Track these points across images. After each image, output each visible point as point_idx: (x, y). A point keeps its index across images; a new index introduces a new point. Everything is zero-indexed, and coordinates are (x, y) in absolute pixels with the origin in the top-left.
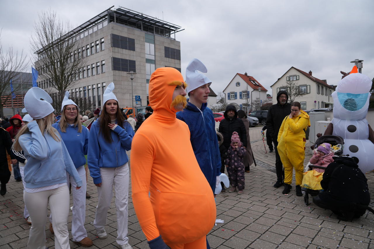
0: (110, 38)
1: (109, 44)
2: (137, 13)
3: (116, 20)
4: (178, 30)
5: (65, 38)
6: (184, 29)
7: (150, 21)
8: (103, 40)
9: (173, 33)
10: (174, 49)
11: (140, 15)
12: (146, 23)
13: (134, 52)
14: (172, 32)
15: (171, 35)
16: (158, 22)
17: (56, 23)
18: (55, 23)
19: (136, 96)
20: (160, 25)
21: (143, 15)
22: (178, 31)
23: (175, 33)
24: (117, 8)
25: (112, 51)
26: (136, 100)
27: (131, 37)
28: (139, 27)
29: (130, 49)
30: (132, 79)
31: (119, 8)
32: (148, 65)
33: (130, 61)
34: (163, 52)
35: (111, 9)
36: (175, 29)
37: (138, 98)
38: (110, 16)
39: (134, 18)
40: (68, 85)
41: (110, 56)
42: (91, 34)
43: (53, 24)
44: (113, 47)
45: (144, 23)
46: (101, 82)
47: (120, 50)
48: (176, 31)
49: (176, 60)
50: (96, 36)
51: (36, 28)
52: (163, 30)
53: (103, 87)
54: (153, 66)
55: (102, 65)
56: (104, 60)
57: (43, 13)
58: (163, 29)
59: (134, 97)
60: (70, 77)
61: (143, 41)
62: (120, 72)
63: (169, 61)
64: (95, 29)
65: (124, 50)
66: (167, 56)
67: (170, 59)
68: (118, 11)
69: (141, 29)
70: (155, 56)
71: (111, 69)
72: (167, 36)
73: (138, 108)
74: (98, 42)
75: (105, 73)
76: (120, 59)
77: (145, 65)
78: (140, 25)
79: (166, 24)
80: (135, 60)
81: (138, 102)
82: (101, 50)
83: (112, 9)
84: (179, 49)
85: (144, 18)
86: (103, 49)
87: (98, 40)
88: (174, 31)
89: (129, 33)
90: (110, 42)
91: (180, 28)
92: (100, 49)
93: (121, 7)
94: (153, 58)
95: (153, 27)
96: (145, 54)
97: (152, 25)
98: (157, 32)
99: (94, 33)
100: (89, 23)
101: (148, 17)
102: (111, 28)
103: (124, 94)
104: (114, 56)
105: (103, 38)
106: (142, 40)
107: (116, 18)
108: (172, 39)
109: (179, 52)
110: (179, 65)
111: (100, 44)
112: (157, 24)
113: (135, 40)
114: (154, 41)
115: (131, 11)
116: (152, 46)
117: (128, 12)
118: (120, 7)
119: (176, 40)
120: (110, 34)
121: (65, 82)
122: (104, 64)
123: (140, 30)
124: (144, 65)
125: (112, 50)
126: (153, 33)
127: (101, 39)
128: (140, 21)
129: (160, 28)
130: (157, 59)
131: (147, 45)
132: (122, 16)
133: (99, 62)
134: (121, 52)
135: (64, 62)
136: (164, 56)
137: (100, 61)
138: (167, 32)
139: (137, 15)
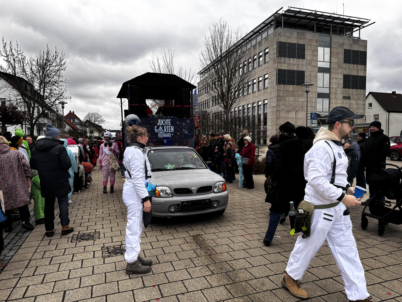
0: (275, 46)
1: (275, 54)
2: (309, 12)
3: (284, 25)
4: (364, 25)
5: (234, 49)
6: (375, 22)
7: (326, 18)
8: (267, 51)
9: (357, 30)
10: (357, 52)
11: (313, 14)
12: (321, 23)
13: (304, 60)
14: (355, 30)
15: (353, 33)
16: (337, 18)
17: (226, 34)
18: (224, 34)
19: (311, 114)
20: (340, 22)
21: (318, 13)
22: (364, 27)
23: (359, 30)
24: (285, 10)
25: (277, 62)
26: (311, 118)
27: (301, 42)
28: (311, 29)
29: (299, 58)
30: (307, 92)
31: (288, 10)
32: (320, 75)
33: (298, 71)
34: (342, 57)
35: (278, 12)
36: (360, 24)
37: (314, 115)
38: (277, 21)
39: (305, 18)
40: (233, 102)
41: (275, 68)
42: (254, 46)
43: (223, 36)
44: (279, 58)
45: (317, 22)
46: (262, 99)
47: (287, 59)
48: (361, 27)
49: (360, 65)
50: (259, 47)
51: (206, 43)
52: (343, 28)
53: (264, 105)
54: (327, 76)
55: (265, 80)
56: (267, 74)
57: (214, 25)
58: (342, 26)
59: (309, 115)
60: (237, 93)
61: (316, 46)
62: (286, 85)
63: (349, 67)
64: (259, 39)
65: (292, 59)
66: (347, 61)
67: (351, 65)
68: (287, 13)
69: (313, 31)
70: (330, 62)
71: (275, 84)
72: (347, 35)
73: (314, 129)
74: (261, 54)
75: (267, 88)
76: (286, 70)
77: (317, 75)
78: (312, 27)
79: (347, 20)
80: (304, 70)
81: (313, 121)
82: (265, 63)
83: (280, 12)
84: (365, 51)
85: (319, 16)
86: (266, 62)
87: (261, 52)
88: (359, 26)
89: (299, 38)
90: (275, 52)
91: (368, 22)
92: (263, 61)
93: (291, 7)
94: (327, 65)
95: (330, 26)
96: (317, 61)
97: (327, 24)
98: (335, 32)
99: (258, 44)
100: (252, 33)
101: (325, 14)
102: (278, 34)
103: (289, 112)
104: (279, 68)
105: (268, 48)
106: (315, 44)
107: (284, 22)
108: (355, 38)
109: (364, 54)
110: (364, 71)
111: (263, 56)
112: (335, 21)
113: (306, 46)
114: (331, 44)
115: (302, 11)
116: (327, 50)
117: (299, 12)
118: (289, 8)
119: (361, 39)
120: (276, 42)
121: (231, 100)
122: (267, 78)
123: (311, 33)
124: (315, 75)
125: (278, 60)
126: (329, 34)
127: (265, 50)
128: (313, 21)
129: (338, 26)
130: (334, 66)
131: (320, 50)
132: (291, 19)
133: (261, 76)
134: (288, 62)
135: (231, 77)
136: (343, 62)
137: (263, 75)
138: (349, 30)
139: (310, 14)
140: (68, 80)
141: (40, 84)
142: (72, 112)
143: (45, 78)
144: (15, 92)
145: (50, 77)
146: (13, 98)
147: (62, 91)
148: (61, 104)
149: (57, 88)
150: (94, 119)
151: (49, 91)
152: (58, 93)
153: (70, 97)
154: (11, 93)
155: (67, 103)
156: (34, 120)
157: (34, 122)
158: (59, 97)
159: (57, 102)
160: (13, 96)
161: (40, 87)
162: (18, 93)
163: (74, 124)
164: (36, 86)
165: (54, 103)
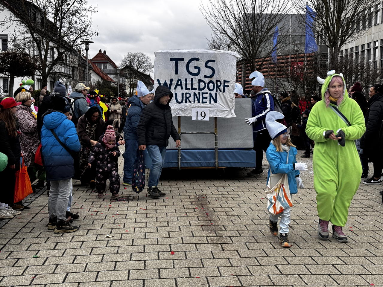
40: (346, 37)
140: (93, 7)
141: (56, 14)
142: (103, 52)
143: (62, 5)
144: (23, 28)
145: (69, 4)
146: (19, 37)
147: (86, 24)
148: (84, 45)
149: (78, 21)
150: (137, 63)
151: (67, 25)
152: (80, 27)
153: (96, 34)
154: (17, 29)
155: (93, 42)
156: (47, 69)
157: (47, 71)
158: (81, 34)
159: (79, 41)
160: (19, 33)
161: (55, 19)
162: (26, 29)
163: (106, 72)
164: (50, 17)
165: (74, 42)
